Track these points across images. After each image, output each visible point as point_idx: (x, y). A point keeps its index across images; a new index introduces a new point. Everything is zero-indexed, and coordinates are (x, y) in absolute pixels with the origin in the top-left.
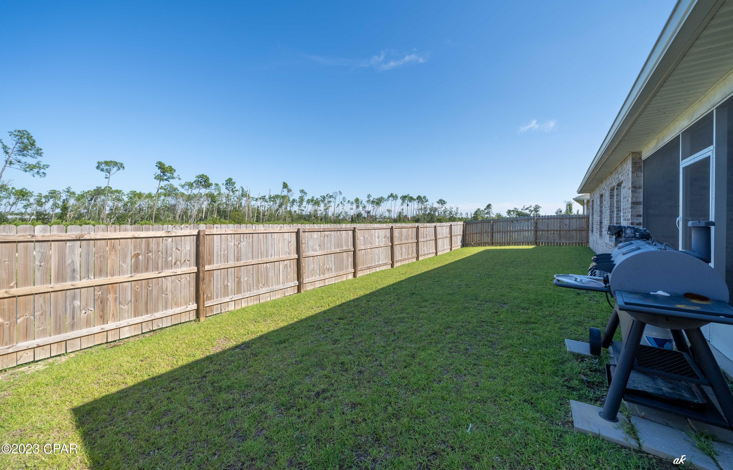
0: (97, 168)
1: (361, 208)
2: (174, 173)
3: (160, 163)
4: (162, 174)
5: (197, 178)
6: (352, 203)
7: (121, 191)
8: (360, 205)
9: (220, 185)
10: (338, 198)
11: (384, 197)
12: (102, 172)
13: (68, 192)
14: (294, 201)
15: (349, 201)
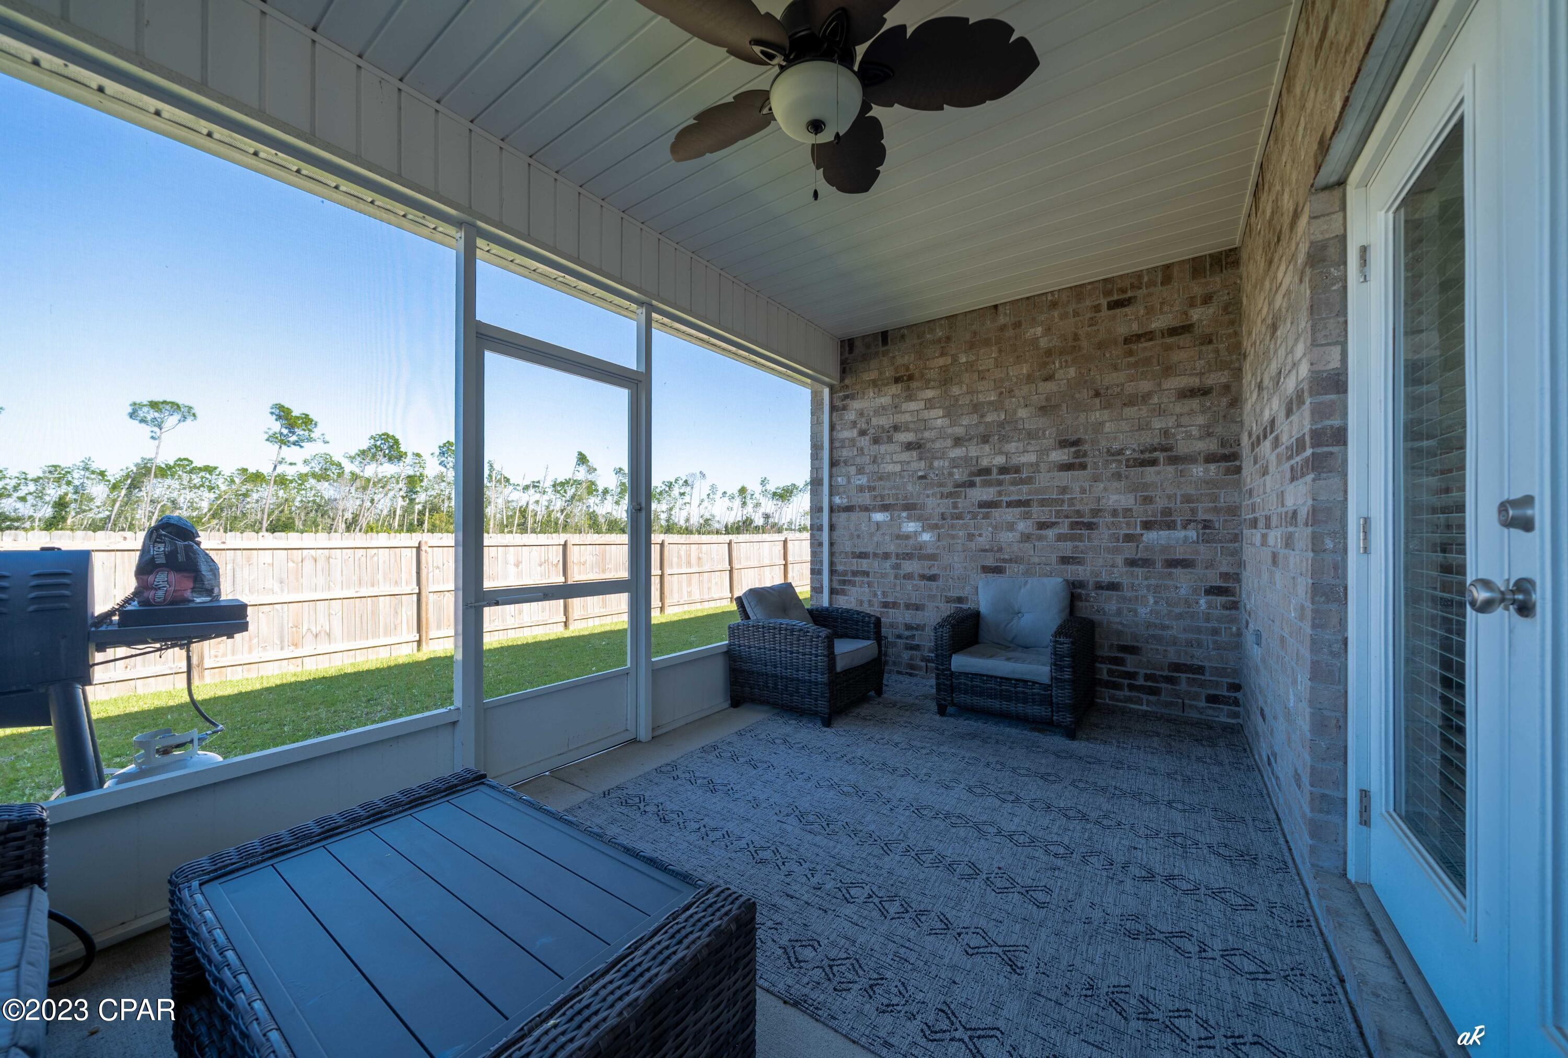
0: (131, 417)
1: (750, 508)
2: (315, 430)
3: (281, 407)
4: (285, 431)
5: (372, 441)
6: (732, 498)
7: (216, 468)
8: (749, 501)
9: (426, 456)
10: (697, 485)
11: (797, 484)
12: (143, 425)
13: (86, 469)
14: (606, 491)
15: (725, 493)
